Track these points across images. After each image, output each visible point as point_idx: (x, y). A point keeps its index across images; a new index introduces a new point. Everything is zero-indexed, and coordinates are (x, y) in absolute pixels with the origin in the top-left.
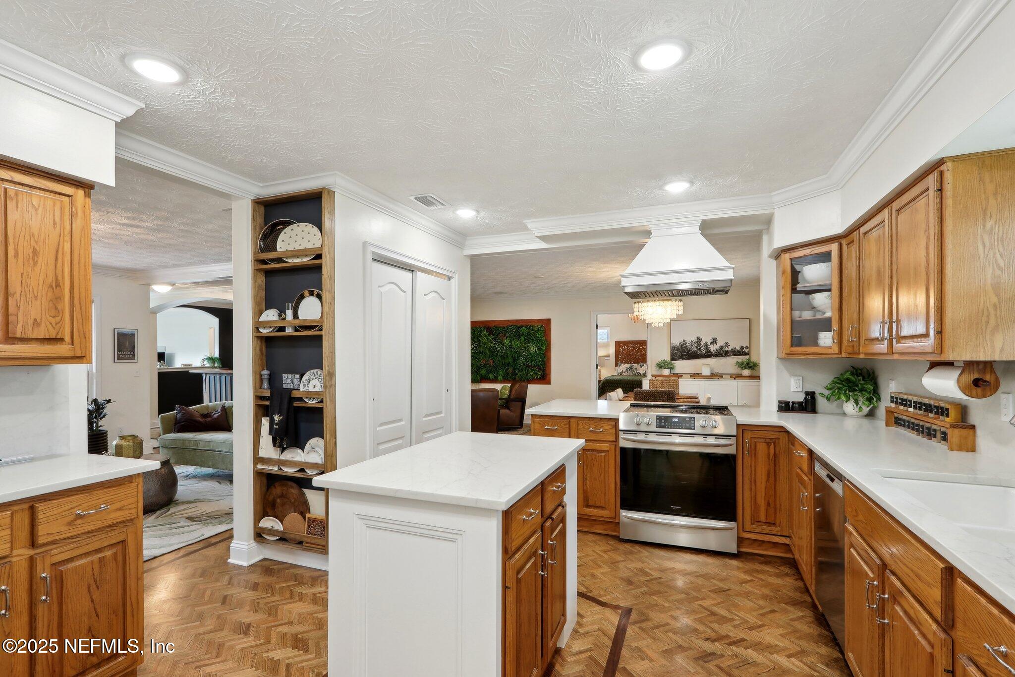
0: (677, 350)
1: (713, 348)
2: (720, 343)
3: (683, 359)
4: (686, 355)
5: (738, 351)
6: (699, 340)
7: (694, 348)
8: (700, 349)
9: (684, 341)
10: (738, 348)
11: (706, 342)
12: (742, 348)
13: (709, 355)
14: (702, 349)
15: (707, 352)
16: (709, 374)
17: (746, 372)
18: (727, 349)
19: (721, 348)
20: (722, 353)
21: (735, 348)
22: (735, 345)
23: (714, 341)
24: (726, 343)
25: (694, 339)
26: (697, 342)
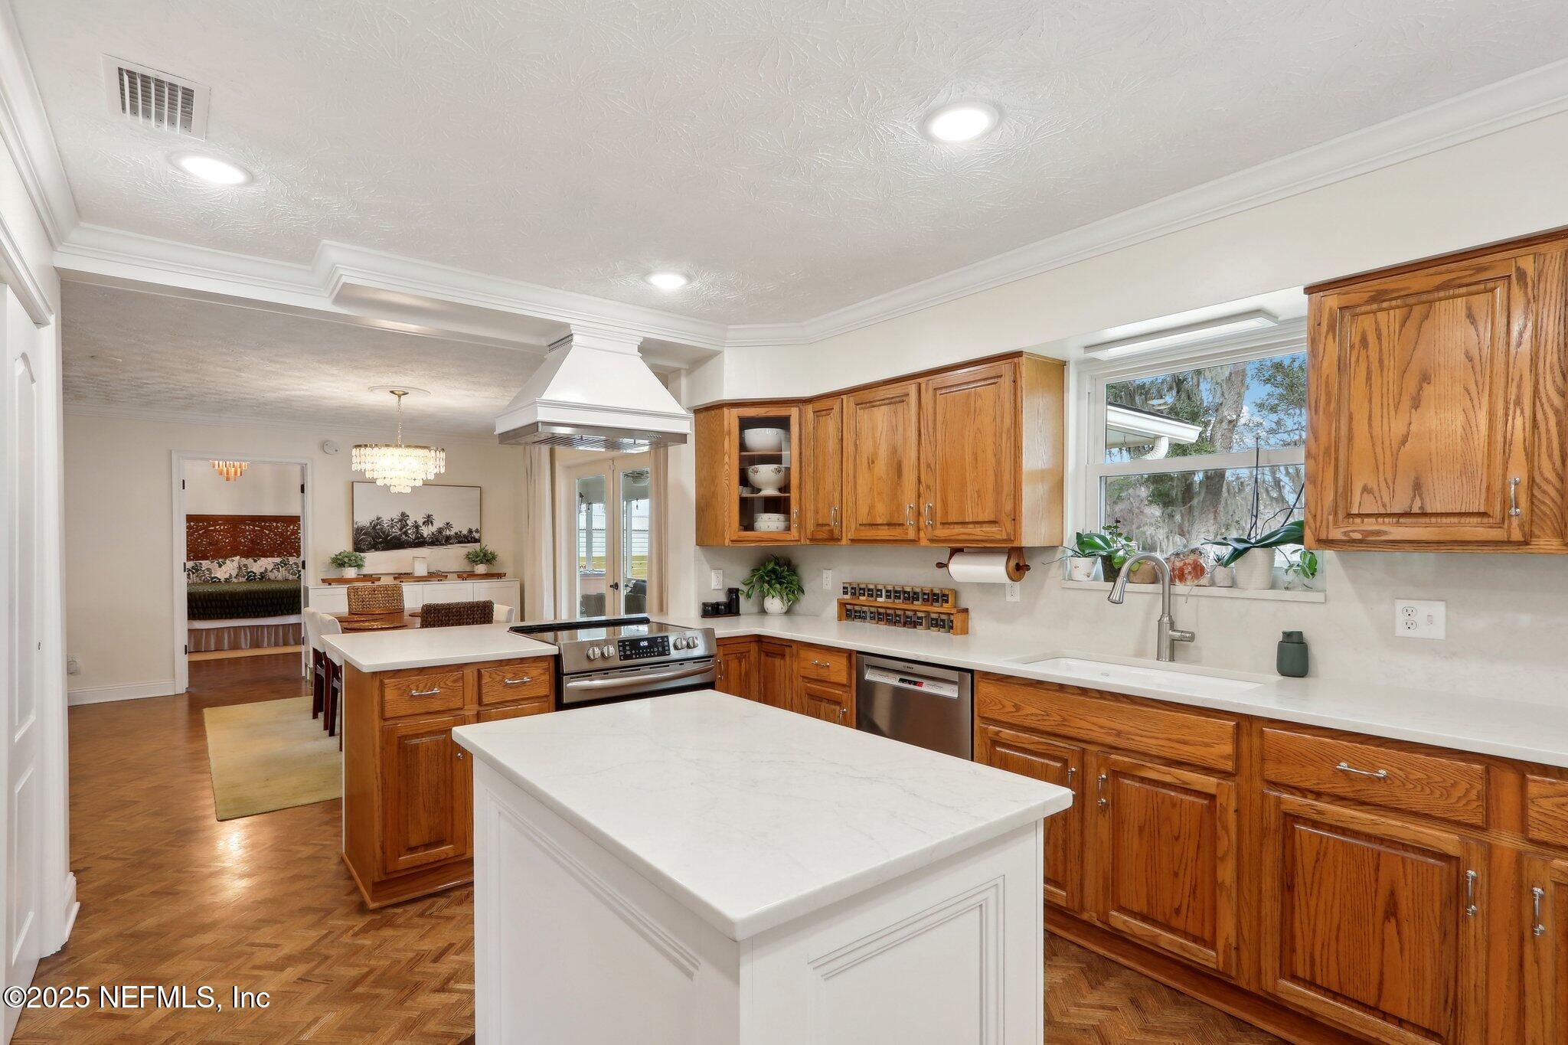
0: (364, 534)
1: (426, 531)
2: (438, 524)
3: (377, 549)
4: (381, 543)
5: (465, 536)
6: (404, 517)
7: (396, 531)
8: (406, 533)
9: (378, 519)
10: (465, 532)
11: (416, 522)
12: (470, 531)
13: (420, 542)
14: (409, 532)
15: (416, 538)
16: (425, 574)
17: (481, 569)
18: (448, 533)
19: (440, 531)
20: (439, 540)
21: (460, 532)
22: (460, 527)
23: (429, 520)
24: (448, 524)
25: (395, 515)
26: (401, 520)
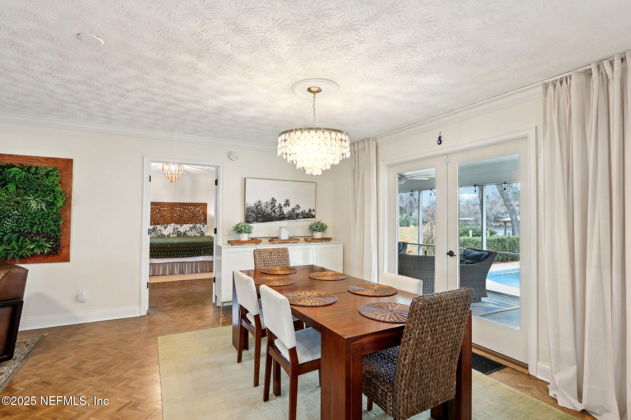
0: (252, 212)
1: (286, 210)
2: (292, 205)
3: (258, 222)
4: (260, 217)
5: (307, 214)
6: (274, 200)
7: (269, 210)
8: (274, 211)
9: (259, 202)
10: (307, 211)
11: (280, 204)
12: (310, 211)
13: (282, 218)
14: (276, 210)
15: (281, 215)
16: (287, 238)
17: (318, 235)
18: (298, 211)
19: (293, 210)
20: (293, 216)
21: (304, 211)
22: (304, 208)
23: (287, 203)
24: (298, 206)
25: (269, 200)
26: (272, 203)
